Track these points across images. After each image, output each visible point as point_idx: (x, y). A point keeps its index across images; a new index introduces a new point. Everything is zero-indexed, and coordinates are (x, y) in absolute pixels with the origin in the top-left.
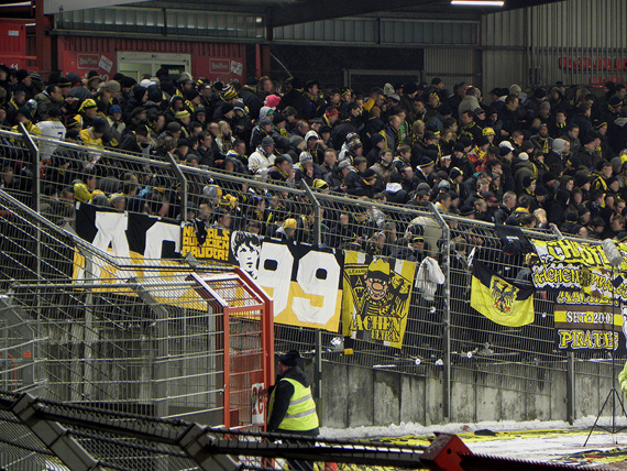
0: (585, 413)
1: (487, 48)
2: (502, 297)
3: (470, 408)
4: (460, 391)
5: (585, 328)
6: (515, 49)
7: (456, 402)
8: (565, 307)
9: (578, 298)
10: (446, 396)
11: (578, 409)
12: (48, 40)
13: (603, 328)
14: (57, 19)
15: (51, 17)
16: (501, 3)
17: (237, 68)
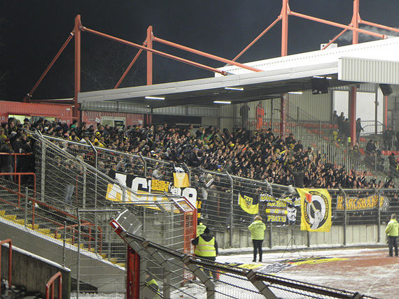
0: (275, 245)
1: (222, 117)
2: (248, 203)
3: (238, 243)
4: (235, 237)
5: (275, 215)
6: (231, 118)
7: (233, 241)
8: (270, 207)
9: (273, 205)
10: (230, 238)
11: (272, 243)
12: (79, 112)
13: (281, 215)
14: (82, 105)
15: (80, 104)
16: (230, 103)
17: (141, 122)
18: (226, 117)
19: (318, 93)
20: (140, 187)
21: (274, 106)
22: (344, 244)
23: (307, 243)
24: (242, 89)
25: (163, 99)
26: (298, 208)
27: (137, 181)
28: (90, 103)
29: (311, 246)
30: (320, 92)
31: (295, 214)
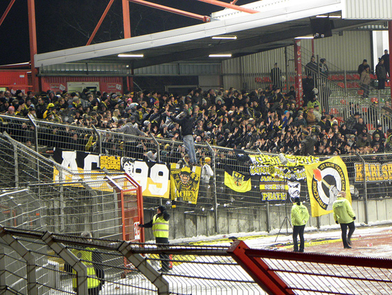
0: (274, 228)
1: (225, 75)
2: (238, 179)
3: (226, 228)
4: (222, 221)
5: (272, 191)
6: (237, 74)
7: (220, 226)
8: (264, 183)
9: (269, 179)
10: (216, 223)
11: (271, 226)
12: (37, 79)
13: (280, 191)
14: (40, 70)
15: (38, 69)
16: (230, 55)
17: (119, 87)
18: (231, 74)
19: (320, 37)
20: (94, 166)
21: (288, 55)
22: (366, 222)
23: (316, 224)
24: (235, 38)
25: (142, 56)
26: (303, 182)
27: (90, 159)
28: (51, 66)
29: (322, 227)
30: (323, 35)
31: (299, 189)
